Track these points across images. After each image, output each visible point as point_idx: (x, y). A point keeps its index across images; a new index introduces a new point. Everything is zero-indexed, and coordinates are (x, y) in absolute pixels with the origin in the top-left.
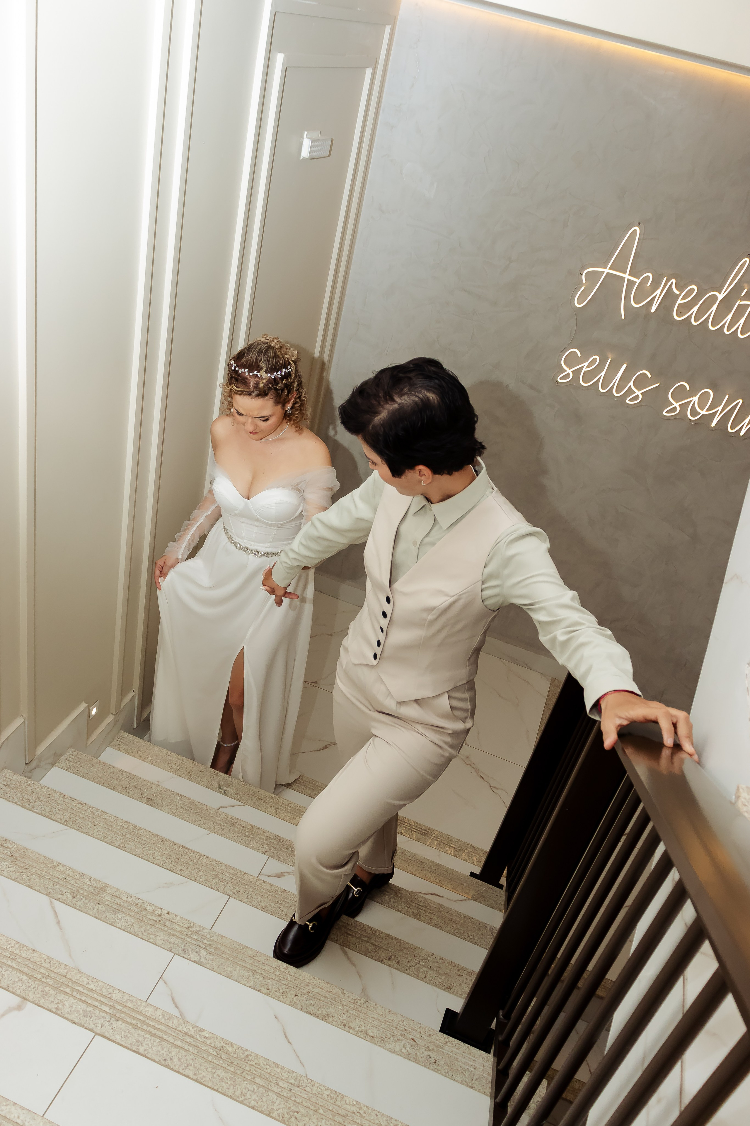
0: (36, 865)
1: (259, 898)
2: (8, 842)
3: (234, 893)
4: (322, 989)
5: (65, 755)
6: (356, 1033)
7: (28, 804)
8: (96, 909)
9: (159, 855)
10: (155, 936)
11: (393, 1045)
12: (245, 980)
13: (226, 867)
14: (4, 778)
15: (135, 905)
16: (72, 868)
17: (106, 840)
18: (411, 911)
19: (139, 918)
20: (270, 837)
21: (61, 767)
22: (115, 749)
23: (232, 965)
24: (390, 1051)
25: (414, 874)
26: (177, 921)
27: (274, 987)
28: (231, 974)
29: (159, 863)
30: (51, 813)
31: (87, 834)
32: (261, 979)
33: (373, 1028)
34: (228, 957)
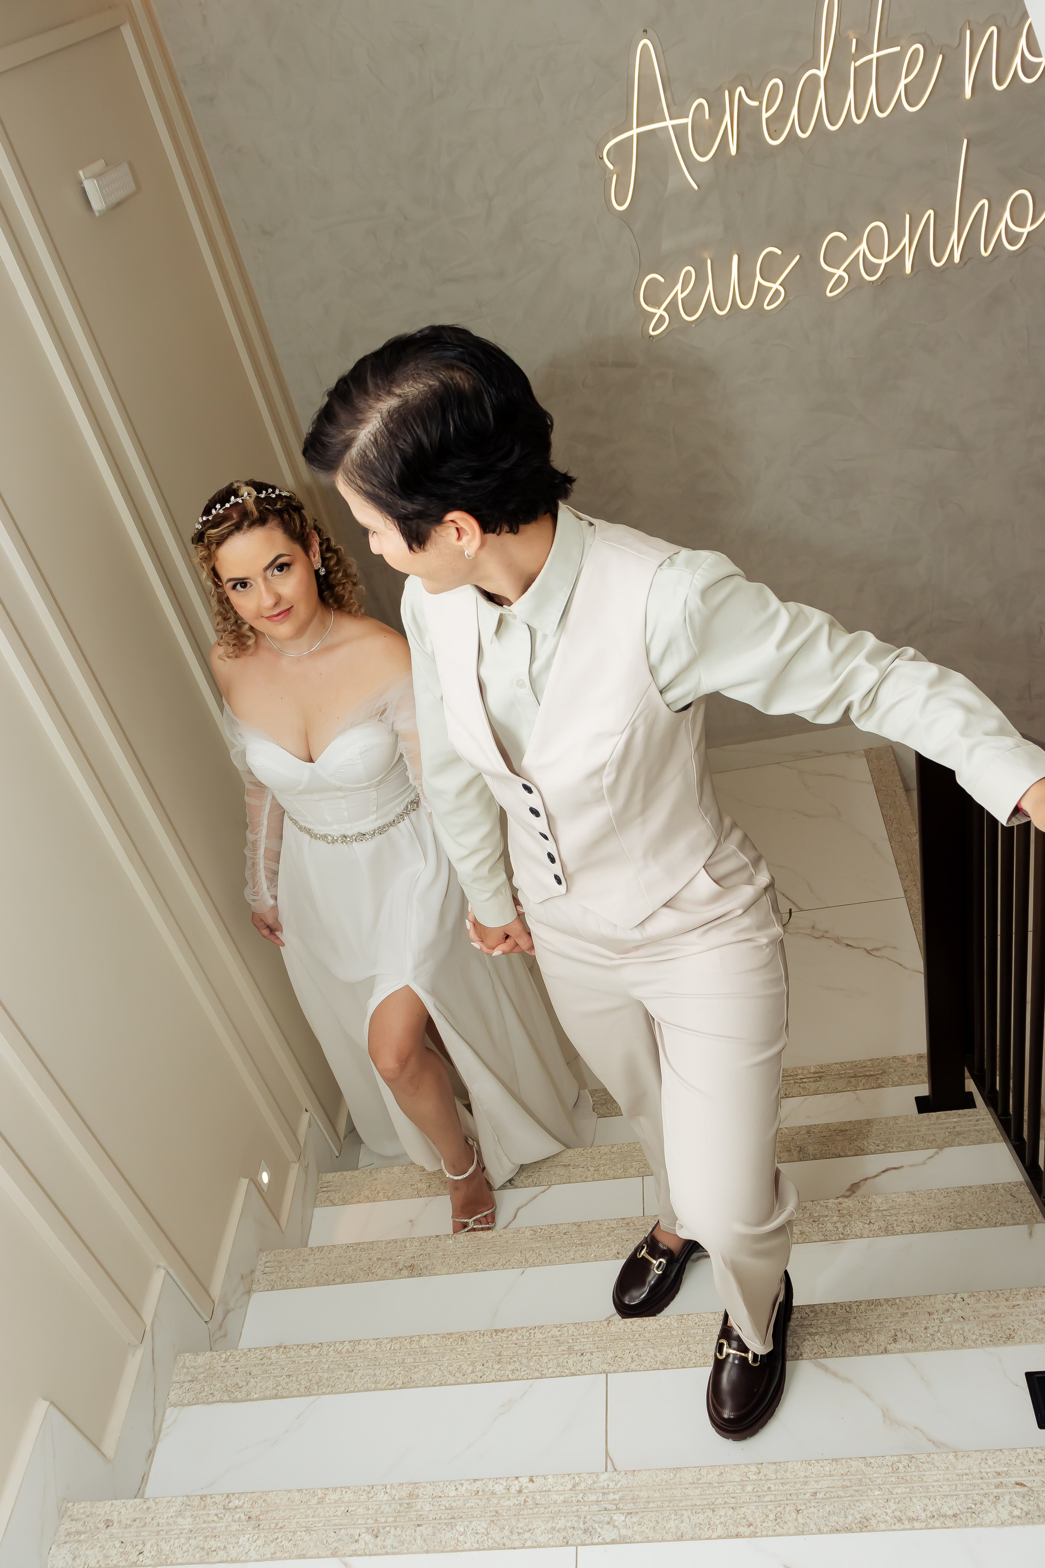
0: (293, 1512)
1: (651, 1350)
2: (233, 1498)
3: (609, 1363)
4: (832, 1476)
5: (259, 1267)
6: (925, 1524)
7: (238, 1393)
8: (419, 1537)
9: (470, 1365)
10: (531, 1531)
11: (994, 1512)
12: (706, 1529)
13: (576, 1328)
14: (185, 1370)
15: (476, 1494)
16: (349, 1488)
17: (379, 1386)
18: (875, 1227)
19: (491, 1514)
20: (612, 1228)
21: (262, 1289)
22: (327, 1206)
23: (673, 1515)
24: (996, 1526)
25: (843, 1154)
26: (550, 1487)
27: (756, 1515)
28: (680, 1532)
29: (476, 1379)
30: (279, 1388)
31: (347, 1393)
32: (730, 1512)
33: (945, 1499)
34: (659, 1503)
